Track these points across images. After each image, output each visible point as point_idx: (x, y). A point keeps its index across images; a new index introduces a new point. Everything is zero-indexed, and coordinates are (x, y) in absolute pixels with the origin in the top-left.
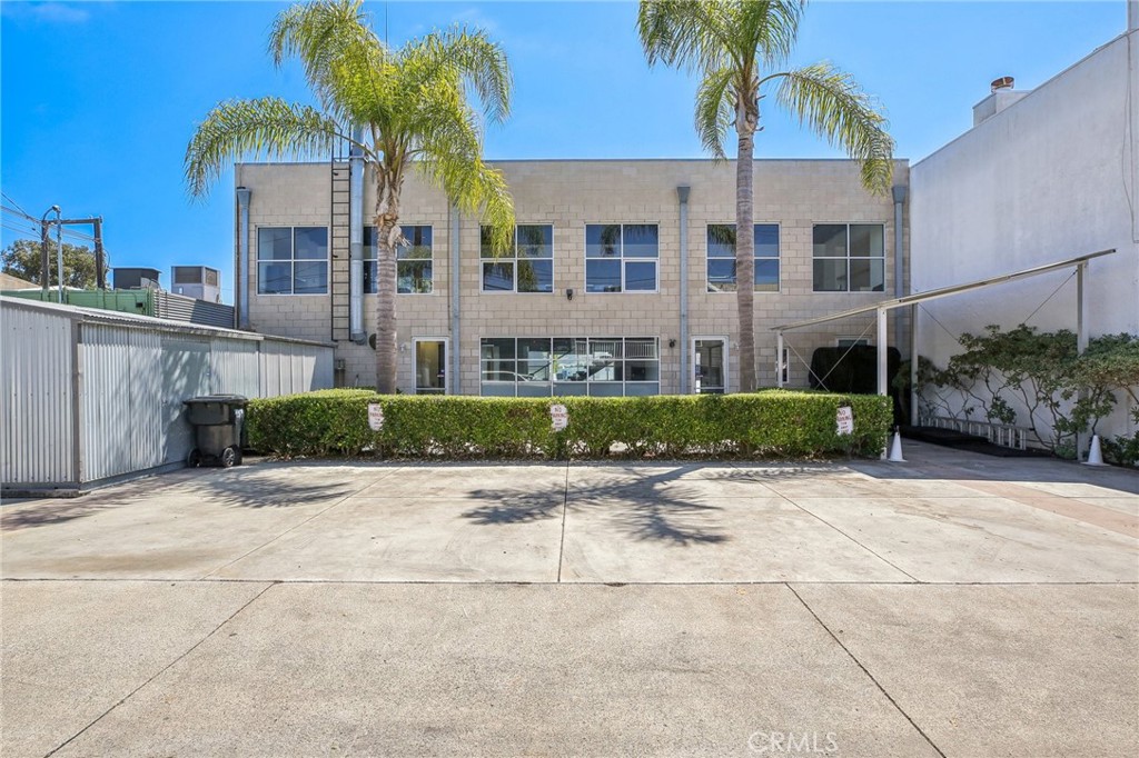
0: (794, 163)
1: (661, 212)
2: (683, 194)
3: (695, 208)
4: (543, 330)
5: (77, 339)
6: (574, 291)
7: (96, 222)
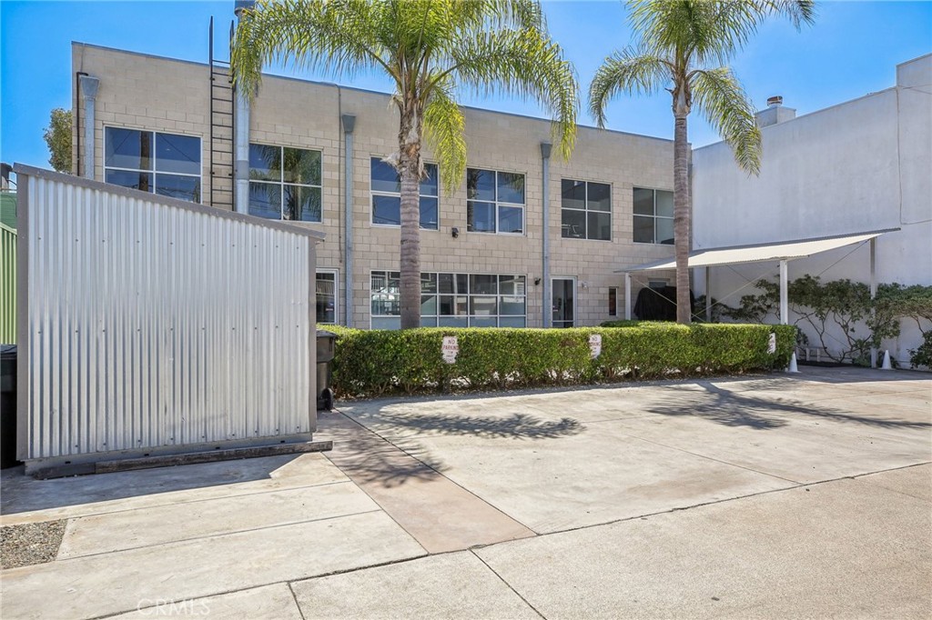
1: (527, 164)
2: (545, 150)
3: (553, 163)
6: (458, 230)
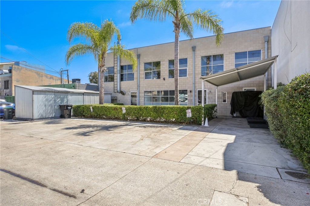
0: (228, 34)
1: (188, 54)
2: (193, 49)
3: (198, 52)
4: (158, 88)
5: (33, 94)
6: (165, 78)
7: (67, 70)
